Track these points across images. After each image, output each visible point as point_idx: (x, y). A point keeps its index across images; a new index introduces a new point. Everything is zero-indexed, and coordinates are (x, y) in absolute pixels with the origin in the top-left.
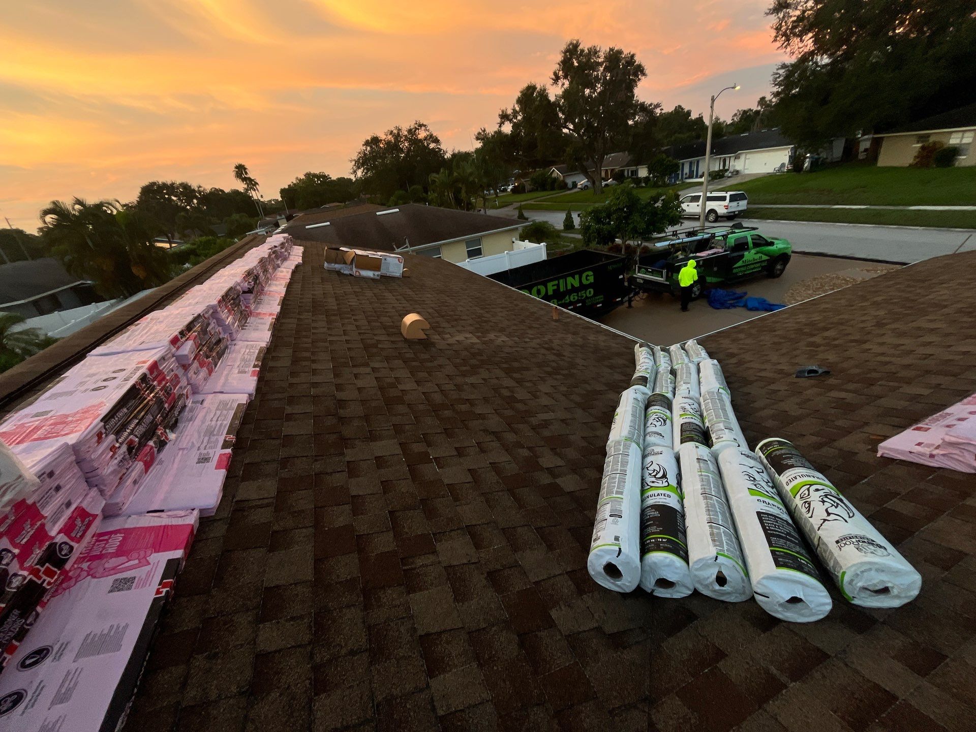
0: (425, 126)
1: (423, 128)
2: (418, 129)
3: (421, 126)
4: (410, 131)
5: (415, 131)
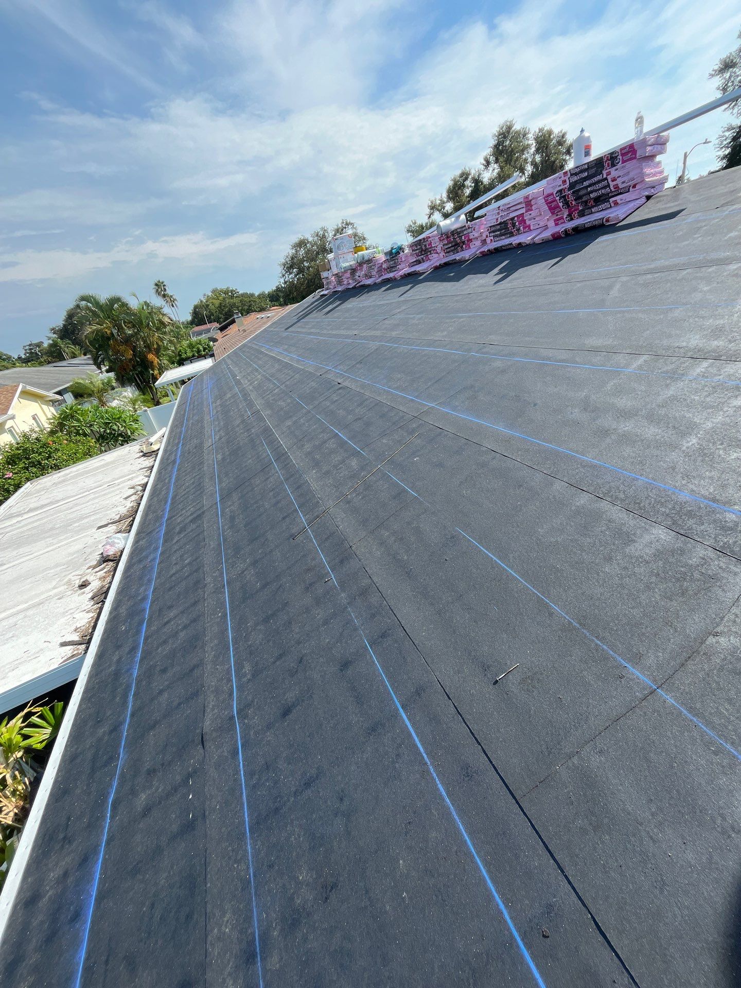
1: (350, 227)
2: (345, 228)
3: (347, 224)
4: (337, 230)
5: (342, 230)
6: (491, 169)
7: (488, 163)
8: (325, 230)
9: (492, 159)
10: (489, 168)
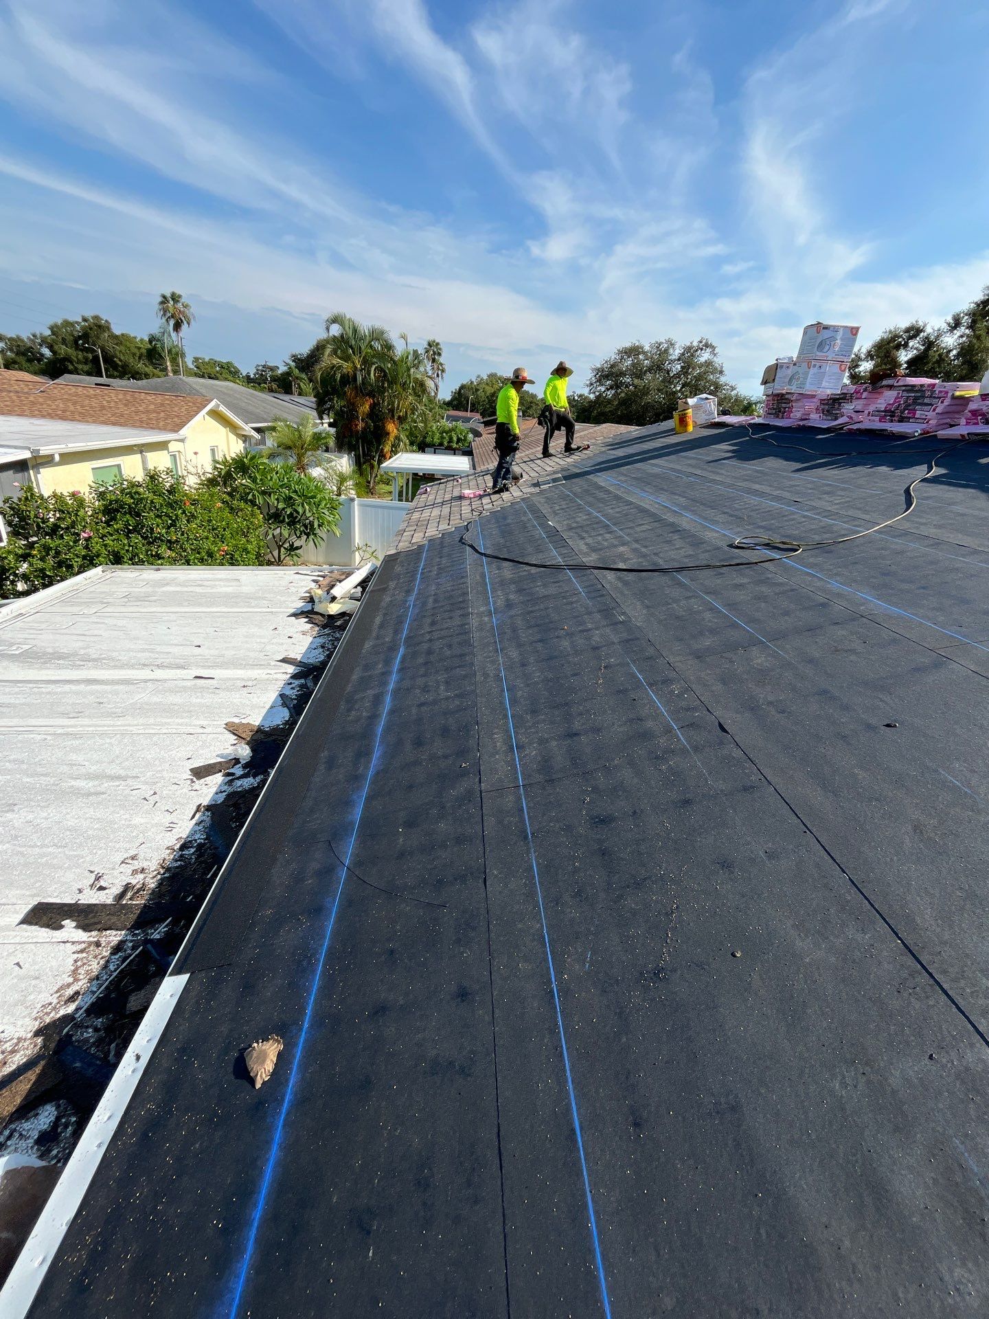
0: (713, 347)
1: (709, 350)
2: (702, 349)
3: (707, 345)
4: (688, 349)
5: (697, 351)
6: (958, 333)
7: (956, 324)
8: (672, 344)
9: (966, 320)
10: (955, 331)
